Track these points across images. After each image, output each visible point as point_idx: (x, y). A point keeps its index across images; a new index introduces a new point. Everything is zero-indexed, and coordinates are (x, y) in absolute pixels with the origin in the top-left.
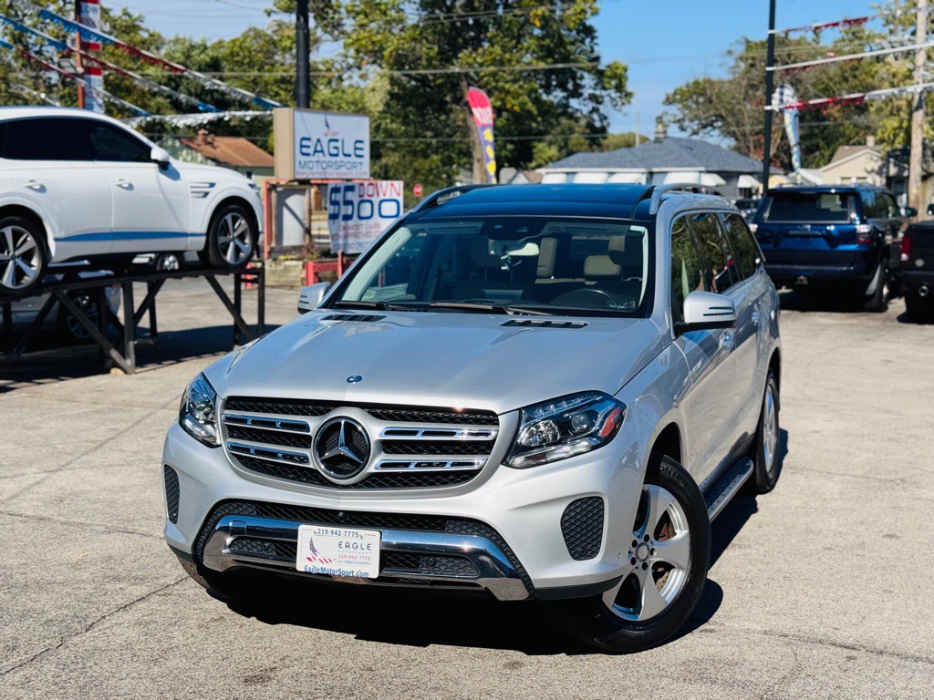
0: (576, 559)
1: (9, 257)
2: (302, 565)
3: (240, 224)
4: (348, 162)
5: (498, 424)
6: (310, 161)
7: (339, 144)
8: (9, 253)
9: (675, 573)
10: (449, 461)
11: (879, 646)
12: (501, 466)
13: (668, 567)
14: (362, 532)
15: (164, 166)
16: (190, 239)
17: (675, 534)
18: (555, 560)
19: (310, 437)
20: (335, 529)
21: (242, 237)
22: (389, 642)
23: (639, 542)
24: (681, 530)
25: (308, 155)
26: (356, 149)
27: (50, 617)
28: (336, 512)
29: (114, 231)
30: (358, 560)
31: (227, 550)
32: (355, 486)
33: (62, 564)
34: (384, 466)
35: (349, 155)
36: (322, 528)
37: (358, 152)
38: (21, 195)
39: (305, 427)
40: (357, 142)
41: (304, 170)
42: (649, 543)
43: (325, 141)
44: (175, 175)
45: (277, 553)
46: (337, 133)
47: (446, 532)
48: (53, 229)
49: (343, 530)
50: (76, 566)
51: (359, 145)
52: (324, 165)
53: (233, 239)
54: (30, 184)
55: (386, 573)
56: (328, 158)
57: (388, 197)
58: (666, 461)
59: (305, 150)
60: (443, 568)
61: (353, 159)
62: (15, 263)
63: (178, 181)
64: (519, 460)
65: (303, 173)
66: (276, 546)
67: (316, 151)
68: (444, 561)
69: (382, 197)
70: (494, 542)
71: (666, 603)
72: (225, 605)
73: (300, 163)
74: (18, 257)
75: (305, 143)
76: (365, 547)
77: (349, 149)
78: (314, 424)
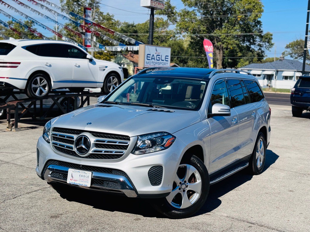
0: (153, 185)
1: (38, 86)
2: (69, 181)
3: (115, 80)
4: (163, 63)
5: (130, 140)
6: (150, 62)
7: (160, 57)
8: (38, 85)
9: (196, 194)
10: (114, 151)
11: (263, 224)
12: (131, 154)
13: (194, 192)
14: (86, 172)
15: (91, 60)
16: (98, 84)
17: (197, 181)
18: (145, 185)
19: (74, 141)
20: (79, 170)
21: (115, 84)
22: (102, 209)
23: (182, 183)
24: (199, 180)
25: (149, 60)
26: (166, 58)
27: (5, 194)
28: (80, 165)
29: (73, 80)
30: (85, 181)
31: (50, 176)
32: (86, 157)
33: (18, 179)
34: (95, 151)
35: (163, 60)
36: (75, 170)
37: (166, 60)
38: (43, 67)
39: (73, 138)
40: (166, 56)
41: (148, 65)
42: (186, 183)
43: (155, 56)
44: (94, 63)
45: (63, 177)
46: (159, 53)
47: (112, 174)
48: (53, 79)
49: (81, 171)
50: (22, 180)
51: (167, 57)
52: (155, 63)
53: (112, 85)
54: (47, 64)
55: (93, 186)
58: (194, 157)
59: (148, 58)
60: (110, 185)
61: (165, 61)
62: (40, 88)
63: (95, 65)
64: (137, 152)
65: (147, 66)
66: (63, 175)
67: (152, 59)
68: (111, 183)
70: (127, 178)
71: (191, 204)
72: (59, 195)
73: (146, 62)
74: (41, 86)
75: (148, 56)
76: (87, 177)
77: (163, 58)
78: (75, 137)
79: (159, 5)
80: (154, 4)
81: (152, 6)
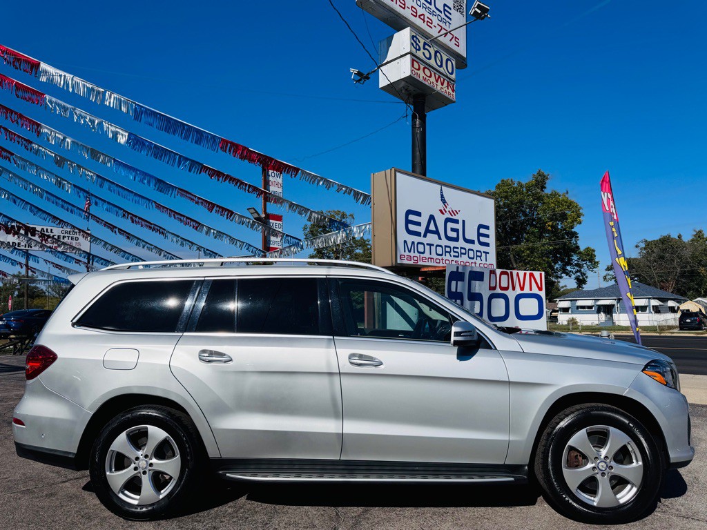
4: (470, 250)
6: (422, 244)
7: (459, 227)
25: (418, 234)
26: (479, 235)
35: (472, 242)
37: (483, 239)
40: (481, 226)
41: (412, 254)
43: (440, 220)
51: (482, 231)
52: (439, 250)
56: (444, 242)
57: (527, 290)
59: (411, 227)
61: (477, 246)
65: (410, 258)
67: (427, 231)
69: (518, 291)
73: (405, 242)
75: (412, 218)
77: (471, 234)
79: (439, 83)
80: (421, 73)
81: (416, 77)
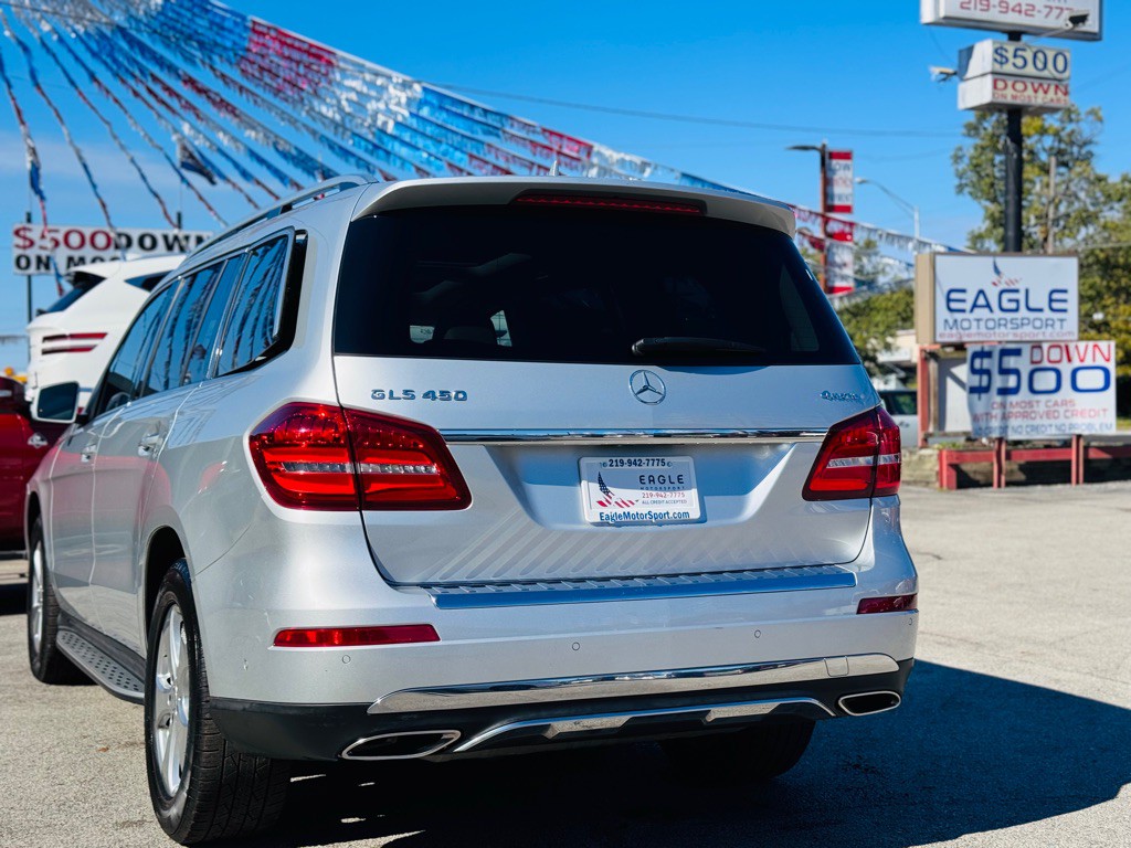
4: (1037, 319)
6: (967, 320)
7: (1020, 296)
25: (963, 311)
26: (1051, 300)
35: (1040, 310)
37: (1057, 305)
40: (1054, 291)
41: (954, 331)
43: (992, 293)
46: (1015, 282)
51: (1057, 296)
52: (991, 324)
56: (998, 314)
57: (1088, 362)
59: (955, 305)
61: (1047, 314)
65: (952, 335)
67: (975, 306)
69: (1076, 363)
73: (946, 321)
75: (955, 296)
77: (1039, 300)
79: (1041, 93)
80: (1009, 92)
81: (1001, 100)
